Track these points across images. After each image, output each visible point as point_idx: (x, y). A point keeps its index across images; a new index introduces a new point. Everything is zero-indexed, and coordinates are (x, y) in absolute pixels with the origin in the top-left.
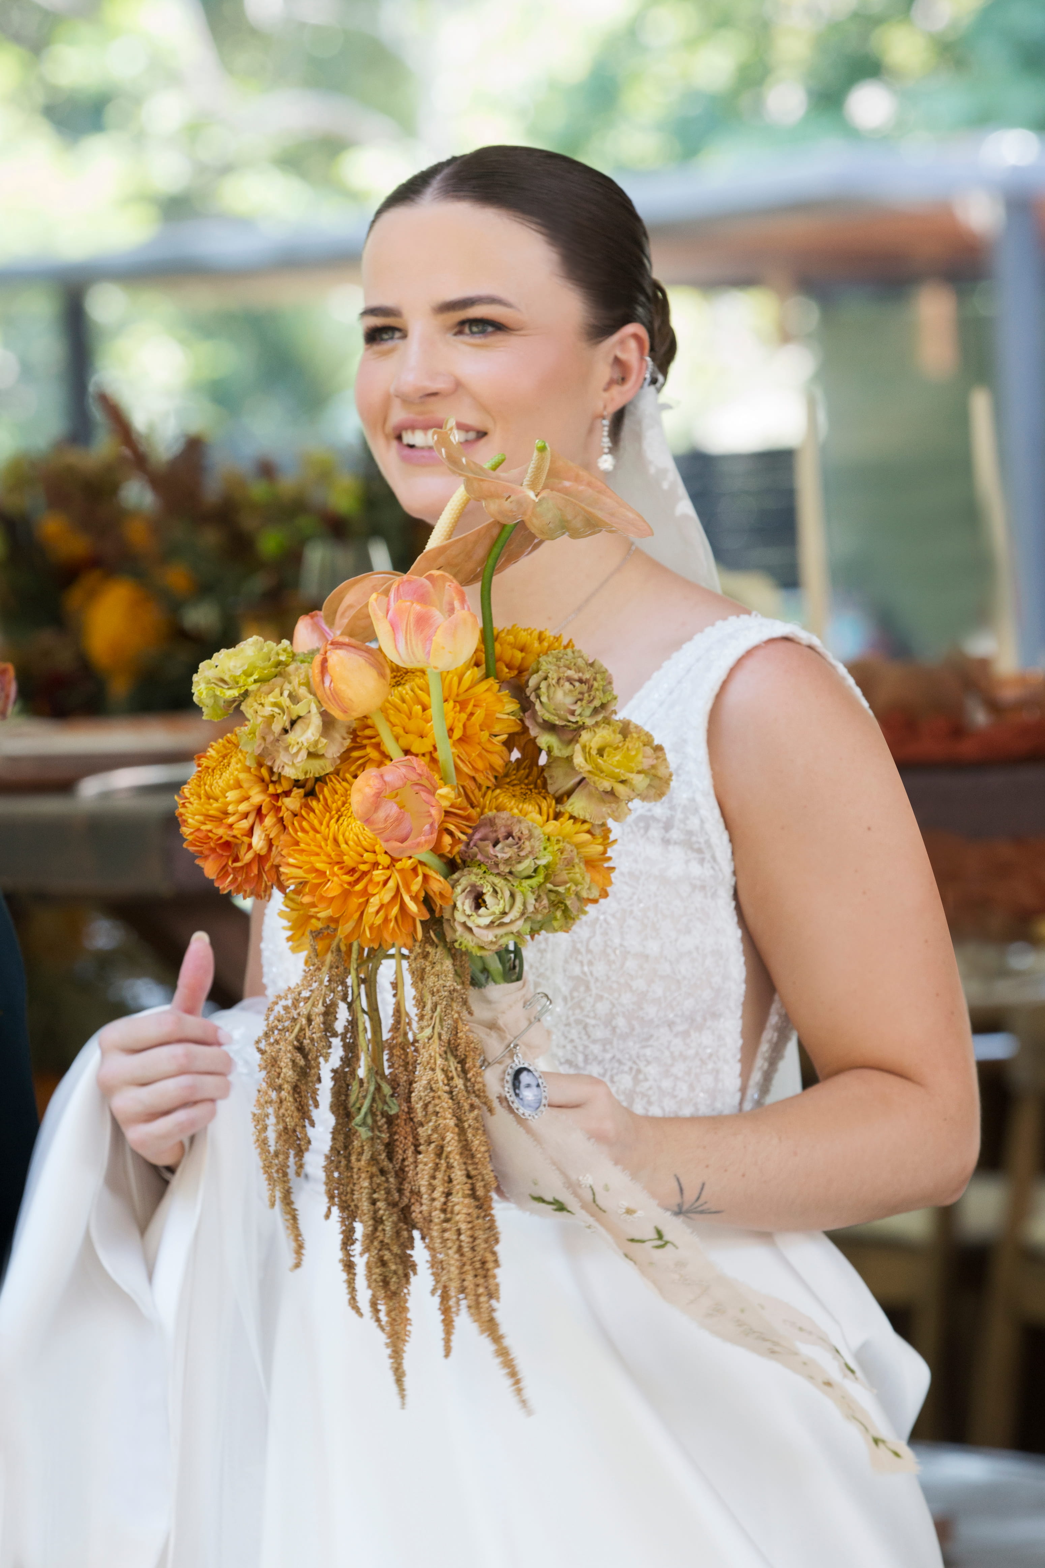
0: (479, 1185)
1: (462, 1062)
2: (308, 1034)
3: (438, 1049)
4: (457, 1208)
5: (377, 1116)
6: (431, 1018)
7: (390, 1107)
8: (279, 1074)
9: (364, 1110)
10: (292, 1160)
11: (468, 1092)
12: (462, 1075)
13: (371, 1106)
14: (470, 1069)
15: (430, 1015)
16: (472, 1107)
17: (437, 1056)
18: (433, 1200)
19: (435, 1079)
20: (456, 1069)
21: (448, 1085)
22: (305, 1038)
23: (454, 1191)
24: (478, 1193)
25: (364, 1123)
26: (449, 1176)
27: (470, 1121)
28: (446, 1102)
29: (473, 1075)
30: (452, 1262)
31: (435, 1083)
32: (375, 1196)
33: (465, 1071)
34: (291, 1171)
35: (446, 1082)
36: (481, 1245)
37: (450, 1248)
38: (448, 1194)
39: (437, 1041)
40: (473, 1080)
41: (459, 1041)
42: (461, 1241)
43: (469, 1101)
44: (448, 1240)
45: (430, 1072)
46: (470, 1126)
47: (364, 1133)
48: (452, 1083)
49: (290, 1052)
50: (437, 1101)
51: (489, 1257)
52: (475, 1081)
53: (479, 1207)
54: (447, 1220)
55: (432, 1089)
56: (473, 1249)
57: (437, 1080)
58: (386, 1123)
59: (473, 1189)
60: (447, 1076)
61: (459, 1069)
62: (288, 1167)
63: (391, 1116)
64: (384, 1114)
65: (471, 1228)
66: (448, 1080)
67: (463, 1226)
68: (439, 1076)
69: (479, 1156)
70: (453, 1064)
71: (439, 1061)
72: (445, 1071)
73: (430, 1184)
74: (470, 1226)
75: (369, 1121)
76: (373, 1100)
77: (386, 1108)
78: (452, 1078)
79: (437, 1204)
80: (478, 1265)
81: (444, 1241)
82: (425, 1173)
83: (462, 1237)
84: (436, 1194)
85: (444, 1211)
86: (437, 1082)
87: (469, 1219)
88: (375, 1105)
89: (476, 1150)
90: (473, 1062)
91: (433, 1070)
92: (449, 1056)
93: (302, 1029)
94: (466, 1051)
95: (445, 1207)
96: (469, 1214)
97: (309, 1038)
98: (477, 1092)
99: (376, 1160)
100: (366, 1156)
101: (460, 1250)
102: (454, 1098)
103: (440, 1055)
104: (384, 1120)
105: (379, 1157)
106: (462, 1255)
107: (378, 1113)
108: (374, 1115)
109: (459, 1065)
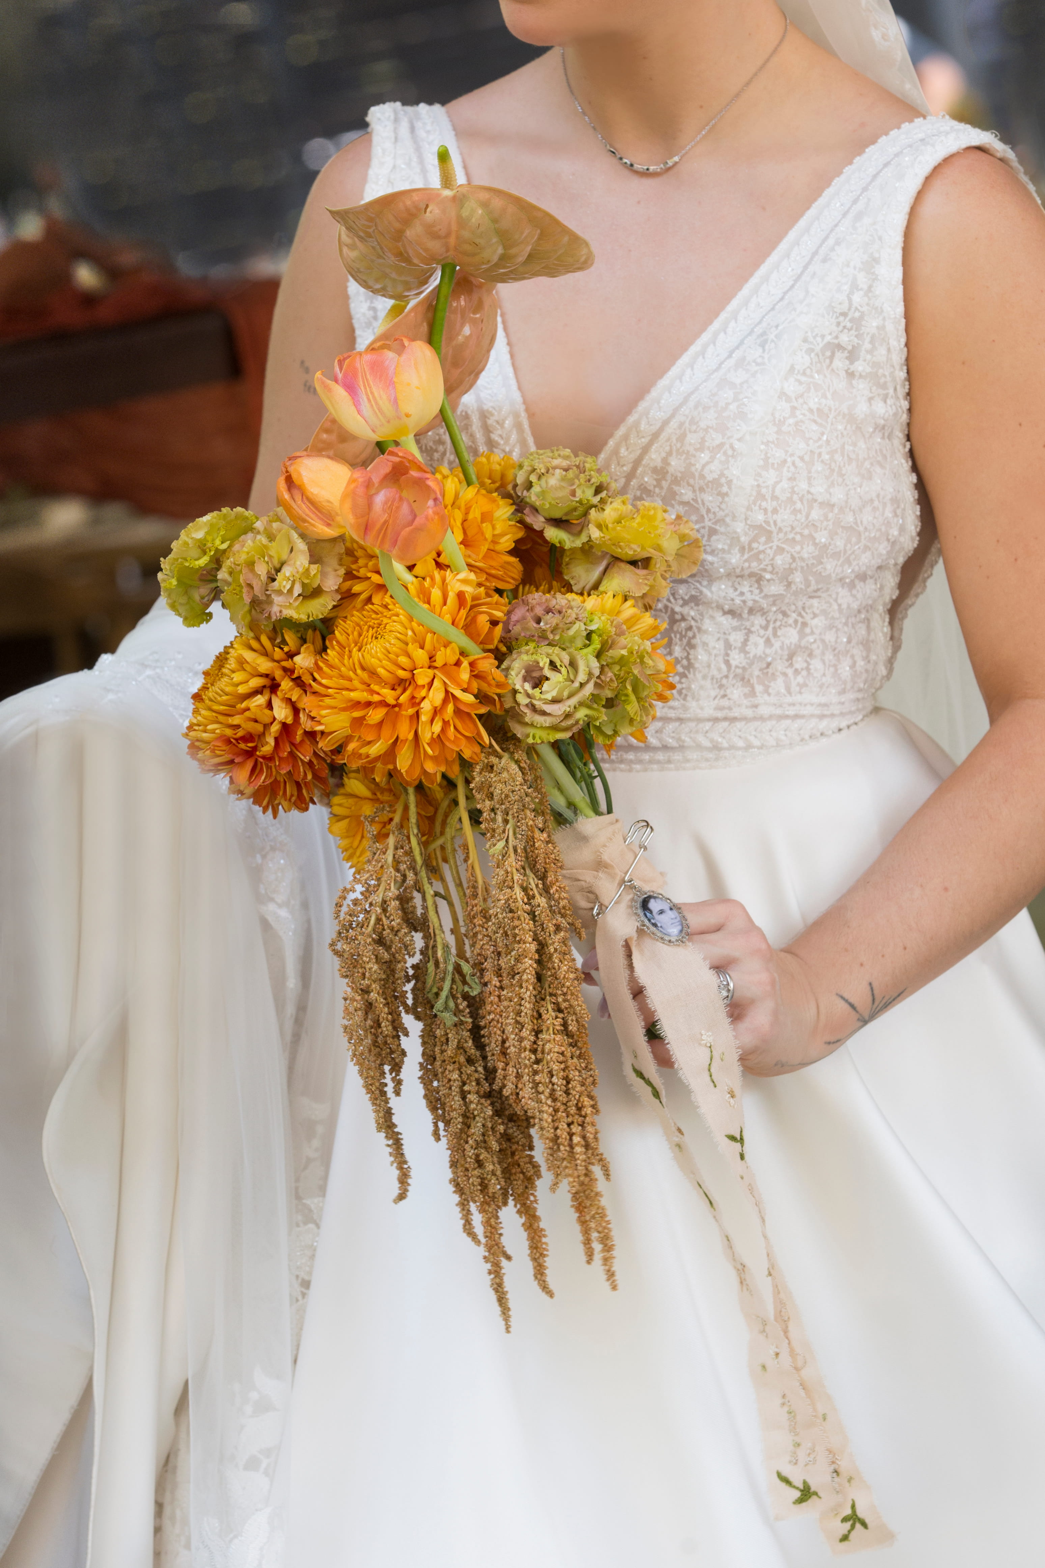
0: (571, 1019)
1: (543, 878)
2: (385, 921)
3: (514, 863)
4: (548, 1047)
5: (458, 998)
6: (504, 832)
7: (471, 988)
8: (364, 974)
9: (444, 994)
10: (388, 1079)
11: (553, 912)
12: (544, 894)
13: (451, 988)
14: (552, 884)
15: (502, 829)
16: (558, 928)
17: (514, 870)
18: (521, 1040)
19: (514, 897)
20: (537, 886)
21: (530, 904)
22: (384, 930)
23: (544, 1028)
24: (570, 1028)
25: (446, 1008)
26: (538, 1011)
27: (556, 944)
28: (527, 924)
29: (557, 891)
30: (545, 1108)
31: (514, 902)
32: (466, 1088)
33: (546, 890)
34: (390, 1089)
35: (526, 900)
36: (576, 1087)
37: (543, 1093)
38: (537, 1032)
39: (512, 855)
40: (557, 896)
41: (536, 851)
42: (553, 1084)
43: (554, 922)
44: (540, 1083)
45: (509, 890)
46: (556, 950)
47: (448, 1018)
48: (534, 902)
49: (370, 944)
50: (516, 923)
51: (587, 1102)
52: (560, 898)
53: (573, 1045)
54: (538, 1062)
55: (511, 911)
56: (567, 1092)
57: (516, 899)
58: (468, 1006)
59: (565, 1025)
60: (527, 894)
61: (541, 886)
62: (386, 1085)
63: (474, 998)
64: (466, 996)
65: (564, 1070)
66: (529, 899)
67: (555, 1067)
68: (518, 893)
69: (568, 984)
70: (533, 882)
71: (517, 876)
72: (525, 889)
73: (517, 1022)
74: (562, 1066)
75: (452, 1004)
76: (453, 981)
77: (466, 989)
78: (534, 897)
79: (527, 1044)
80: (573, 1110)
81: (536, 1085)
82: (511, 1009)
83: (555, 1080)
84: (525, 1033)
85: (534, 1051)
86: (515, 901)
87: (561, 1058)
88: (454, 987)
89: (564, 977)
90: (555, 875)
91: (511, 888)
92: (528, 871)
93: (379, 920)
94: (545, 863)
95: (535, 1046)
96: (562, 1054)
97: (389, 927)
98: (563, 911)
99: (462, 1048)
100: (453, 1044)
101: (552, 1096)
102: (537, 918)
103: (517, 870)
104: (465, 1003)
105: (465, 1045)
106: (555, 1100)
107: (459, 995)
108: (454, 997)
109: (540, 882)
